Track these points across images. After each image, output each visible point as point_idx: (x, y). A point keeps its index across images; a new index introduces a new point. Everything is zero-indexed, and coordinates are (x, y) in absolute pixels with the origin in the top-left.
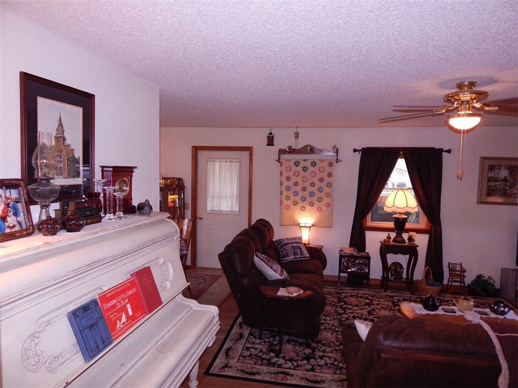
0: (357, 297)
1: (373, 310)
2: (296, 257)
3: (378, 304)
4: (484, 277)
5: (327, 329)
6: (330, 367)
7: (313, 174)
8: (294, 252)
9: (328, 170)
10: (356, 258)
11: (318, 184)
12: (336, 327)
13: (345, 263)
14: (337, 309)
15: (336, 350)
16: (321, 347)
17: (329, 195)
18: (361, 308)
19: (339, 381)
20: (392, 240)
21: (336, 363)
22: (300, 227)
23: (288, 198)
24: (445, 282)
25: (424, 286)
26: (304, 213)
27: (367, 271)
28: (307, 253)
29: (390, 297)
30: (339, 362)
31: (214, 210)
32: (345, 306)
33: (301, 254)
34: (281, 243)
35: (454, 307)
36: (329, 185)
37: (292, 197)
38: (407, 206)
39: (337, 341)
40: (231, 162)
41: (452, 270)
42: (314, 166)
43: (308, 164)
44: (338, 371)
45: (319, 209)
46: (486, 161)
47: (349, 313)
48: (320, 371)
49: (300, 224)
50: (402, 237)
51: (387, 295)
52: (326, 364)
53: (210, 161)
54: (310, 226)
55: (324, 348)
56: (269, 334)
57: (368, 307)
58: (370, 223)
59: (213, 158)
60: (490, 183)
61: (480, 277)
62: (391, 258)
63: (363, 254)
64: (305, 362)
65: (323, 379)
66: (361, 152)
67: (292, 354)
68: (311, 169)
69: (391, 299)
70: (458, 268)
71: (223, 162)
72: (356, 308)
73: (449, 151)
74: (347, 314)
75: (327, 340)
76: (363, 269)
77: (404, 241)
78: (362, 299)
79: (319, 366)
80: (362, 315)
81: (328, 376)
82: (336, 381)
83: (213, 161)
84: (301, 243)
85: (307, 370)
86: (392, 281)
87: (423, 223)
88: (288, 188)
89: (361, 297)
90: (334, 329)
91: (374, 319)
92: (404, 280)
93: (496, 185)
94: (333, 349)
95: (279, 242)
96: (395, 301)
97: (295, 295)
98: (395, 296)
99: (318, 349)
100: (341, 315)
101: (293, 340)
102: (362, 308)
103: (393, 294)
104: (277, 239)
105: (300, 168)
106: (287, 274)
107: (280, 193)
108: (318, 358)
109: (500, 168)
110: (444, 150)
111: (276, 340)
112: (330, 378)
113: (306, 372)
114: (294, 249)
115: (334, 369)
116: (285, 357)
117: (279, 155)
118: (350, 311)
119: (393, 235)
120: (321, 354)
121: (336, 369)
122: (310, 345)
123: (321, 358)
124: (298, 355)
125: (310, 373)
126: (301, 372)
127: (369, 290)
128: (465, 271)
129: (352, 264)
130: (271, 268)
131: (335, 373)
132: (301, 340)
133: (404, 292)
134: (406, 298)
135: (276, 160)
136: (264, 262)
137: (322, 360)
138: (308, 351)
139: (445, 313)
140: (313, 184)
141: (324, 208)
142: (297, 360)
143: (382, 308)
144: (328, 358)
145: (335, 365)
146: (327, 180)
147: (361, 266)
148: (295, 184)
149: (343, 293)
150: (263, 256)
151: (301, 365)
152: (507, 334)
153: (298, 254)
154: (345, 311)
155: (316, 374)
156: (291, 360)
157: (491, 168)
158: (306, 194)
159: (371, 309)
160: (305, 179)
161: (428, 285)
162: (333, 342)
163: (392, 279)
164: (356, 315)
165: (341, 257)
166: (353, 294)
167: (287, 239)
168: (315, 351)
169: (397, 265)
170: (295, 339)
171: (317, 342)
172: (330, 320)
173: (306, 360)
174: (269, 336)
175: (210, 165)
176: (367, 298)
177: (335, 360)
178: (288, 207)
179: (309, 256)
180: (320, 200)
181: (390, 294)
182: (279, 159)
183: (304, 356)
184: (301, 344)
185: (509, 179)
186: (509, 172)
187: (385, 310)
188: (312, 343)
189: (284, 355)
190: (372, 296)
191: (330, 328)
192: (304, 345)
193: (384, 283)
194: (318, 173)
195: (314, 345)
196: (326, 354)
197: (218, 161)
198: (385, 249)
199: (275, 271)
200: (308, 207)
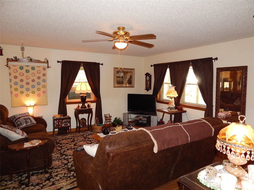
0: (66, 139)
1: (76, 143)
2: (27, 125)
3: (77, 140)
4: (117, 118)
5: (55, 160)
6: (63, 179)
7: (33, 75)
8: (26, 121)
9: (43, 72)
10: (63, 119)
11: (37, 81)
12: (60, 157)
13: (57, 123)
14: (57, 148)
15: (63, 169)
16: (55, 170)
17: (44, 87)
18: (69, 144)
19: (71, 183)
20: (80, 108)
21: (66, 175)
22: (27, 106)
23: (16, 90)
24: (104, 123)
25: (96, 127)
26: (29, 98)
27: (69, 125)
28: (34, 121)
29: (82, 135)
30: (67, 174)
32: (61, 145)
33: (31, 122)
34: (15, 118)
35: (114, 131)
36: (44, 81)
37: (19, 89)
38: (87, 90)
39: (62, 164)
41: (106, 117)
42: (33, 69)
43: (29, 68)
44: (69, 179)
45: (39, 95)
46: (116, 69)
47: (64, 148)
48: (58, 183)
49: (26, 105)
50: (85, 105)
51: (80, 135)
52: (61, 178)
54: (34, 105)
55: (56, 170)
56: (17, 175)
57: (73, 142)
58: (68, 101)
60: (117, 79)
61: (116, 118)
62: (81, 116)
63: (66, 117)
64: (47, 182)
65: (61, 186)
66: (61, 63)
67: (37, 181)
68: (31, 71)
69: (83, 136)
70: (108, 116)
72: (67, 145)
73: (102, 64)
74: (63, 149)
75: (57, 166)
76: (67, 125)
77: (86, 107)
78: (69, 140)
79: (57, 180)
80: (71, 147)
81: (63, 183)
82: (69, 184)
84: (29, 116)
85: (51, 186)
86: (82, 128)
87: (93, 98)
88: (16, 84)
89: (68, 139)
90: (59, 159)
91: (78, 147)
92: (87, 126)
93: (119, 80)
94: (61, 169)
95: (13, 117)
96: (85, 136)
97: (37, 144)
98: (84, 134)
99: (53, 172)
100: (60, 150)
101: (35, 173)
102: (71, 144)
103: (83, 134)
104: (11, 116)
105: (24, 71)
106: (26, 134)
107: (10, 86)
108: (54, 177)
109: (121, 72)
110: (100, 64)
111: (23, 177)
112: (65, 184)
113: (50, 187)
114: (25, 120)
115: (66, 178)
116: (33, 184)
117: (7, 62)
118: (65, 147)
119: (81, 105)
120: (56, 174)
121: (67, 178)
122: (48, 171)
123: (56, 176)
124: (41, 180)
125: (53, 187)
126: (47, 188)
127: (71, 135)
128: (111, 117)
129: (61, 123)
130: (15, 132)
131: (67, 181)
132: (41, 171)
133: (87, 131)
134: (89, 134)
135: (5, 65)
136: (9, 129)
137: (58, 177)
138: (47, 175)
139: (112, 134)
140: (33, 81)
141: (42, 94)
142: (42, 183)
143: (80, 141)
144: (61, 175)
145: (66, 177)
146: (42, 78)
147: (66, 123)
148: (21, 81)
149: (58, 139)
150: (7, 126)
151: (45, 185)
152: (153, 130)
153: (28, 122)
154: (62, 148)
155: (56, 185)
156: (38, 184)
157: (118, 72)
158: (29, 86)
159: (75, 143)
160: (28, 78)
161: (98, 126)
162: (61, 165)
163: (82, 127)
164: (68, 148)
165: (54, 120)
166: (63, 138)
167: (20, 114)
168: (52, 174)
169: (84, 119)
170: (36, 172)
171: (51, 169)
172: (55, 155)
173: (47, 180)
174: (17, 176)
176: (71, 139)
177: (65, 174)
178: (17, 95)
179: (36, 122)
180: (39, 89)
181: (82, 134)
182: (7, 64)
183: (46, 179)
184: (41, 173)
185: (123, 77)
186: (124, 74)
187: (81, 142)
188: (48, 170)
189: (32, 183)
190: (73, 137)
191: (56, 159)
192: (44, 173)
193: (78, 130)
194: (36, 74)
195: (50, 171)
196: (59, 173)
198: (78, 112)
199: (18, 134)
200: (31, 94)
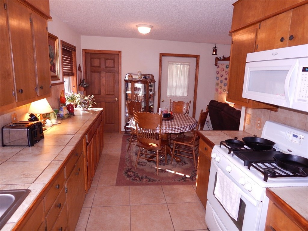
23: (221, 87)
31: (172, 96)
37: (223, 86)
40: (184, 65)
53: (170, 64)
59: (172, 62)
71: (179, 64)
83: (173, 64)
88: (221, 82)
117: (217, 61)
135: (215, 64)
148: (225, 79)
175: (170, 66)
178: (220, 93)
182: (217, 63)
197: (175, 64)
